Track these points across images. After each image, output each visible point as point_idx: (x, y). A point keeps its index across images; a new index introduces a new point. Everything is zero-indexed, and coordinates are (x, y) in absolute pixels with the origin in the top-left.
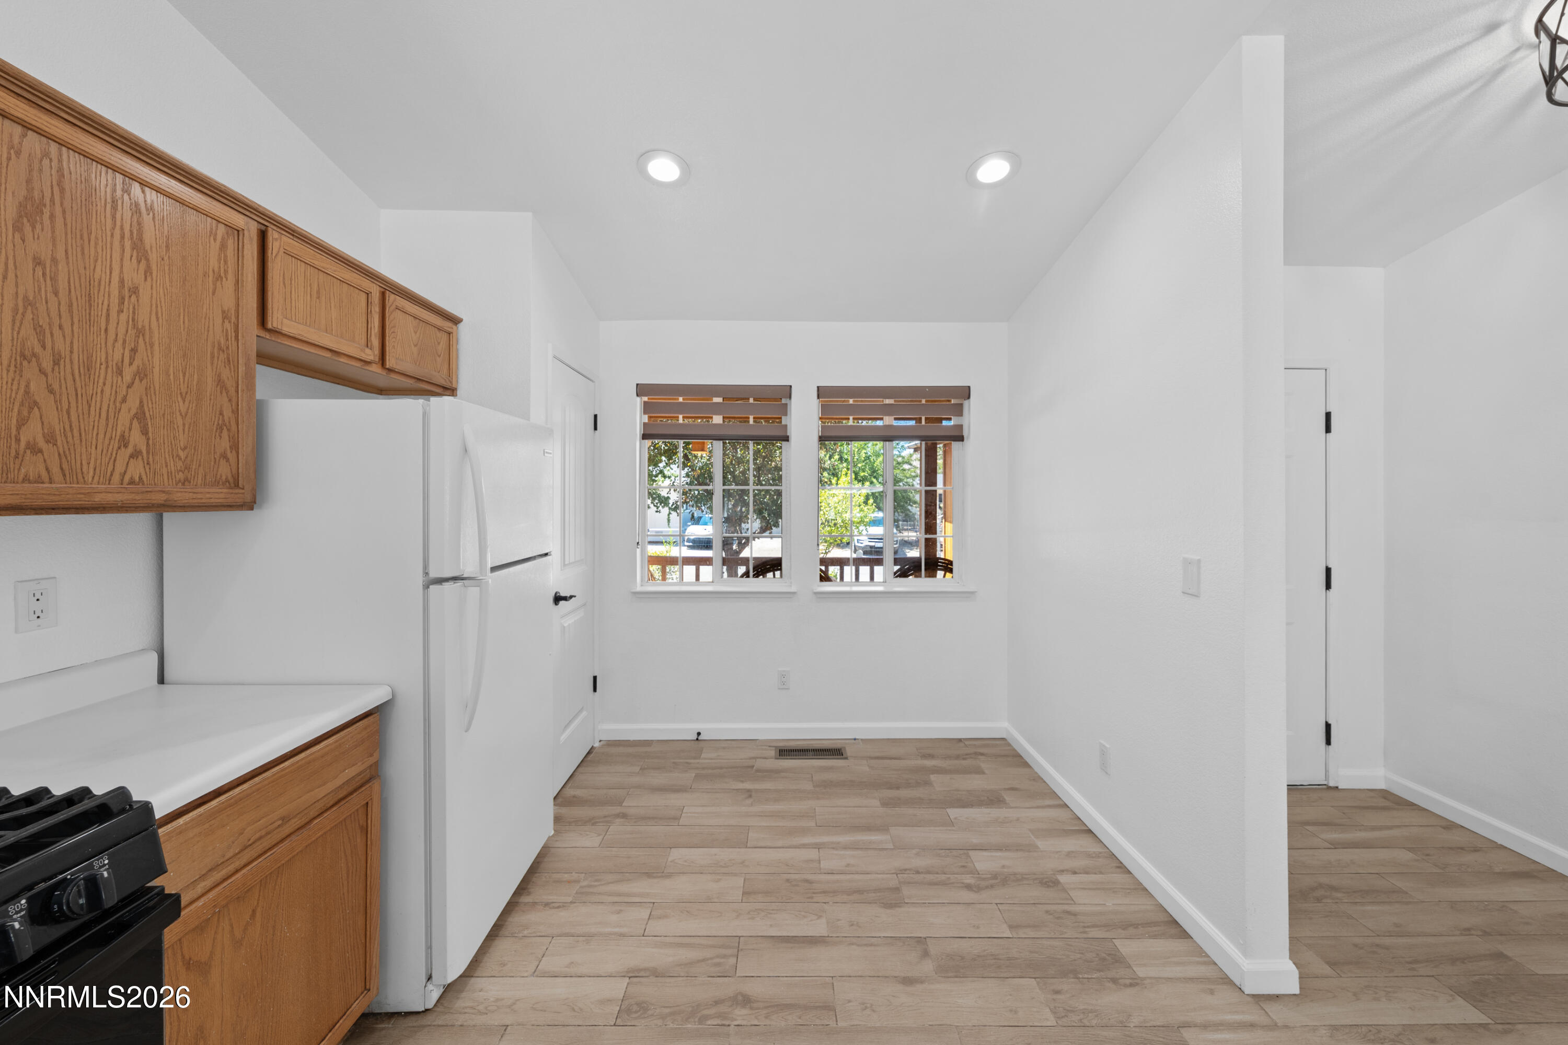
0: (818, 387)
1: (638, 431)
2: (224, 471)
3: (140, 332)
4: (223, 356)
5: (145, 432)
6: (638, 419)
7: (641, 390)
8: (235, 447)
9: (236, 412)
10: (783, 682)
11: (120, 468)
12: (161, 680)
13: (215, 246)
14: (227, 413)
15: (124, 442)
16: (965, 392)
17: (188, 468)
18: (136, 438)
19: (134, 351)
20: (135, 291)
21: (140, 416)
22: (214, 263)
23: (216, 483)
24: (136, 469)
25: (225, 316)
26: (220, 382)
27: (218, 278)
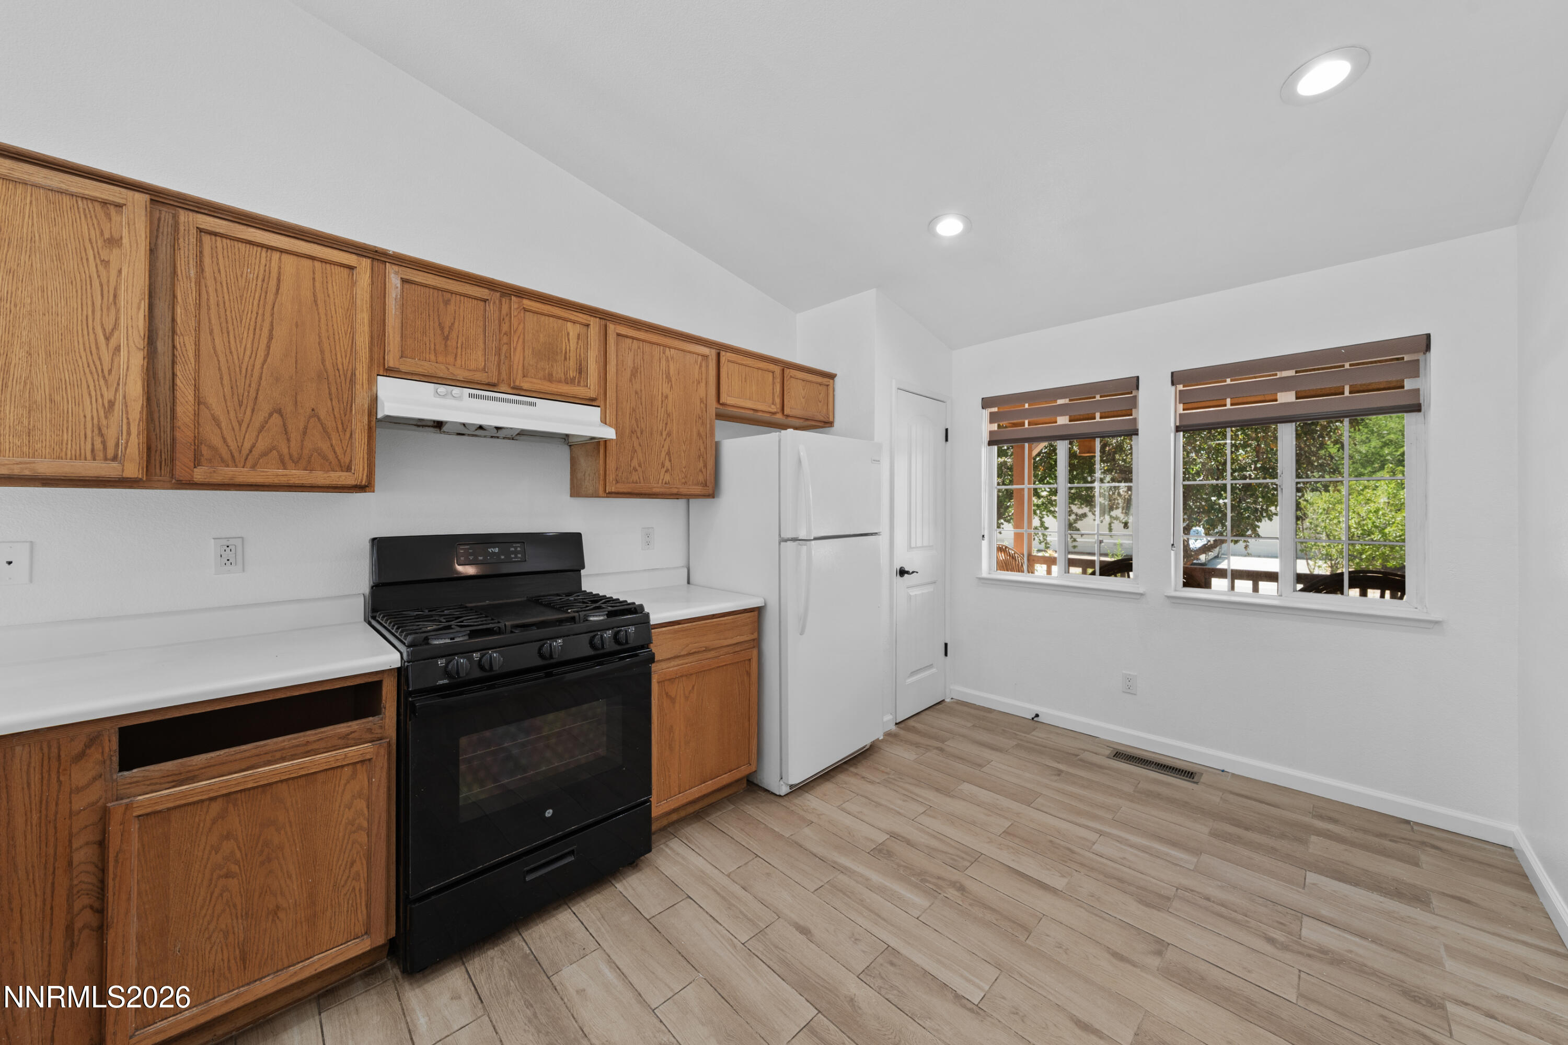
0: (1172, 373)
1: (986, 438)
2: (701, 478)
3: (669, 415)
4: (700, 421)
5: (670, 461)
6: (986, 428)
7: (986, 403)
8: (705, 466)
9: (706, 448)
10: (1129, 687)
11: (662, 477)
12: (689, 583)
13: (697, 367)
14: (702, 449)
15: (663, 466)
16: (1425, 343)
17: (686, 477)
18: (667, 464)
19: (666, 424)
20: (667, 397)
21: (668, 453)
22: (696, 376)
23: (697, 484)
24: (667, 478)
25: (701, 401)
26: (699, 434)
27: (699, 383)
